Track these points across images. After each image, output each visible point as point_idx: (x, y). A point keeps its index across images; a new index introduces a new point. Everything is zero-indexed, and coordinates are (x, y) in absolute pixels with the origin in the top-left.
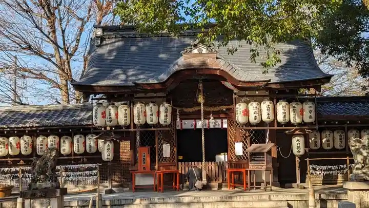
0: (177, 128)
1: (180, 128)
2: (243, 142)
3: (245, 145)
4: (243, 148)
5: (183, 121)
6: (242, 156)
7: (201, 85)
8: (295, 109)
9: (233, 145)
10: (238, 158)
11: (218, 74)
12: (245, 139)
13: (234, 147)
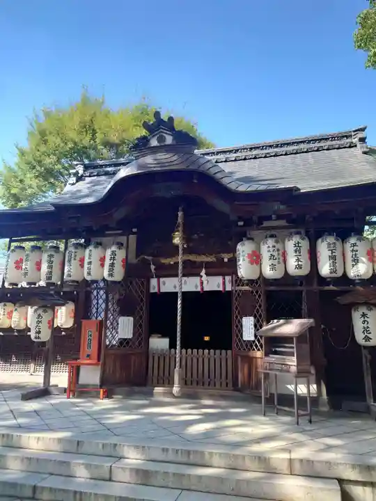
0: (152, 291)
1: (156, 290)
2: (255, 317)
3: (258, 321)
4: (255, 326)
5: (162, 280)
6: (254, 341)
8: (355, 248)
9: (239, 322)
10: (247, 346)
11: (195, 181)
12: (258, 311)
13: (242, 326)
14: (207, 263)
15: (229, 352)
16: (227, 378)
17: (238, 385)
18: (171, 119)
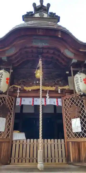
0: (17, 104)
1: (19, 104)
2: (81, 118)
3: (83, 120)
4: (81, 123)
5: (23, 99)
6: (81, 133)
7: (40, 62)
9: (69, 122)
10: (76, 135)
11: (60, 36)
12: (82, 114)
13: (71, 124)
14: (50, 91)
15: (63, 140)
16: (62, 157)
17: (71, 161)
18: (49, 5)
